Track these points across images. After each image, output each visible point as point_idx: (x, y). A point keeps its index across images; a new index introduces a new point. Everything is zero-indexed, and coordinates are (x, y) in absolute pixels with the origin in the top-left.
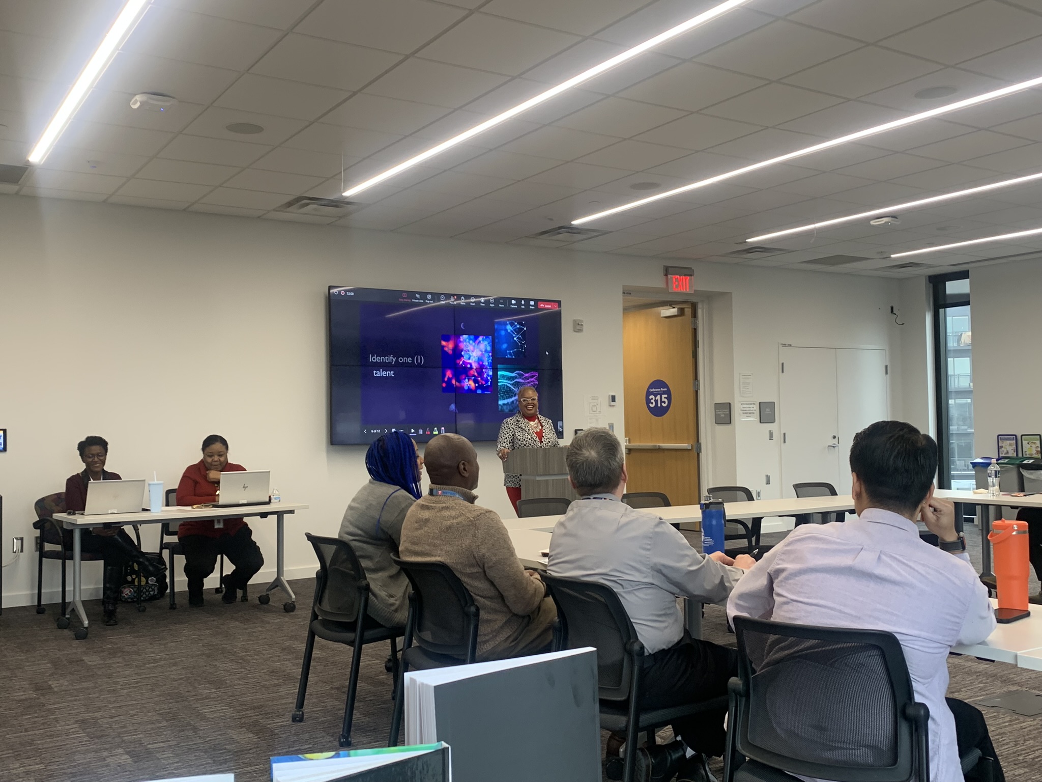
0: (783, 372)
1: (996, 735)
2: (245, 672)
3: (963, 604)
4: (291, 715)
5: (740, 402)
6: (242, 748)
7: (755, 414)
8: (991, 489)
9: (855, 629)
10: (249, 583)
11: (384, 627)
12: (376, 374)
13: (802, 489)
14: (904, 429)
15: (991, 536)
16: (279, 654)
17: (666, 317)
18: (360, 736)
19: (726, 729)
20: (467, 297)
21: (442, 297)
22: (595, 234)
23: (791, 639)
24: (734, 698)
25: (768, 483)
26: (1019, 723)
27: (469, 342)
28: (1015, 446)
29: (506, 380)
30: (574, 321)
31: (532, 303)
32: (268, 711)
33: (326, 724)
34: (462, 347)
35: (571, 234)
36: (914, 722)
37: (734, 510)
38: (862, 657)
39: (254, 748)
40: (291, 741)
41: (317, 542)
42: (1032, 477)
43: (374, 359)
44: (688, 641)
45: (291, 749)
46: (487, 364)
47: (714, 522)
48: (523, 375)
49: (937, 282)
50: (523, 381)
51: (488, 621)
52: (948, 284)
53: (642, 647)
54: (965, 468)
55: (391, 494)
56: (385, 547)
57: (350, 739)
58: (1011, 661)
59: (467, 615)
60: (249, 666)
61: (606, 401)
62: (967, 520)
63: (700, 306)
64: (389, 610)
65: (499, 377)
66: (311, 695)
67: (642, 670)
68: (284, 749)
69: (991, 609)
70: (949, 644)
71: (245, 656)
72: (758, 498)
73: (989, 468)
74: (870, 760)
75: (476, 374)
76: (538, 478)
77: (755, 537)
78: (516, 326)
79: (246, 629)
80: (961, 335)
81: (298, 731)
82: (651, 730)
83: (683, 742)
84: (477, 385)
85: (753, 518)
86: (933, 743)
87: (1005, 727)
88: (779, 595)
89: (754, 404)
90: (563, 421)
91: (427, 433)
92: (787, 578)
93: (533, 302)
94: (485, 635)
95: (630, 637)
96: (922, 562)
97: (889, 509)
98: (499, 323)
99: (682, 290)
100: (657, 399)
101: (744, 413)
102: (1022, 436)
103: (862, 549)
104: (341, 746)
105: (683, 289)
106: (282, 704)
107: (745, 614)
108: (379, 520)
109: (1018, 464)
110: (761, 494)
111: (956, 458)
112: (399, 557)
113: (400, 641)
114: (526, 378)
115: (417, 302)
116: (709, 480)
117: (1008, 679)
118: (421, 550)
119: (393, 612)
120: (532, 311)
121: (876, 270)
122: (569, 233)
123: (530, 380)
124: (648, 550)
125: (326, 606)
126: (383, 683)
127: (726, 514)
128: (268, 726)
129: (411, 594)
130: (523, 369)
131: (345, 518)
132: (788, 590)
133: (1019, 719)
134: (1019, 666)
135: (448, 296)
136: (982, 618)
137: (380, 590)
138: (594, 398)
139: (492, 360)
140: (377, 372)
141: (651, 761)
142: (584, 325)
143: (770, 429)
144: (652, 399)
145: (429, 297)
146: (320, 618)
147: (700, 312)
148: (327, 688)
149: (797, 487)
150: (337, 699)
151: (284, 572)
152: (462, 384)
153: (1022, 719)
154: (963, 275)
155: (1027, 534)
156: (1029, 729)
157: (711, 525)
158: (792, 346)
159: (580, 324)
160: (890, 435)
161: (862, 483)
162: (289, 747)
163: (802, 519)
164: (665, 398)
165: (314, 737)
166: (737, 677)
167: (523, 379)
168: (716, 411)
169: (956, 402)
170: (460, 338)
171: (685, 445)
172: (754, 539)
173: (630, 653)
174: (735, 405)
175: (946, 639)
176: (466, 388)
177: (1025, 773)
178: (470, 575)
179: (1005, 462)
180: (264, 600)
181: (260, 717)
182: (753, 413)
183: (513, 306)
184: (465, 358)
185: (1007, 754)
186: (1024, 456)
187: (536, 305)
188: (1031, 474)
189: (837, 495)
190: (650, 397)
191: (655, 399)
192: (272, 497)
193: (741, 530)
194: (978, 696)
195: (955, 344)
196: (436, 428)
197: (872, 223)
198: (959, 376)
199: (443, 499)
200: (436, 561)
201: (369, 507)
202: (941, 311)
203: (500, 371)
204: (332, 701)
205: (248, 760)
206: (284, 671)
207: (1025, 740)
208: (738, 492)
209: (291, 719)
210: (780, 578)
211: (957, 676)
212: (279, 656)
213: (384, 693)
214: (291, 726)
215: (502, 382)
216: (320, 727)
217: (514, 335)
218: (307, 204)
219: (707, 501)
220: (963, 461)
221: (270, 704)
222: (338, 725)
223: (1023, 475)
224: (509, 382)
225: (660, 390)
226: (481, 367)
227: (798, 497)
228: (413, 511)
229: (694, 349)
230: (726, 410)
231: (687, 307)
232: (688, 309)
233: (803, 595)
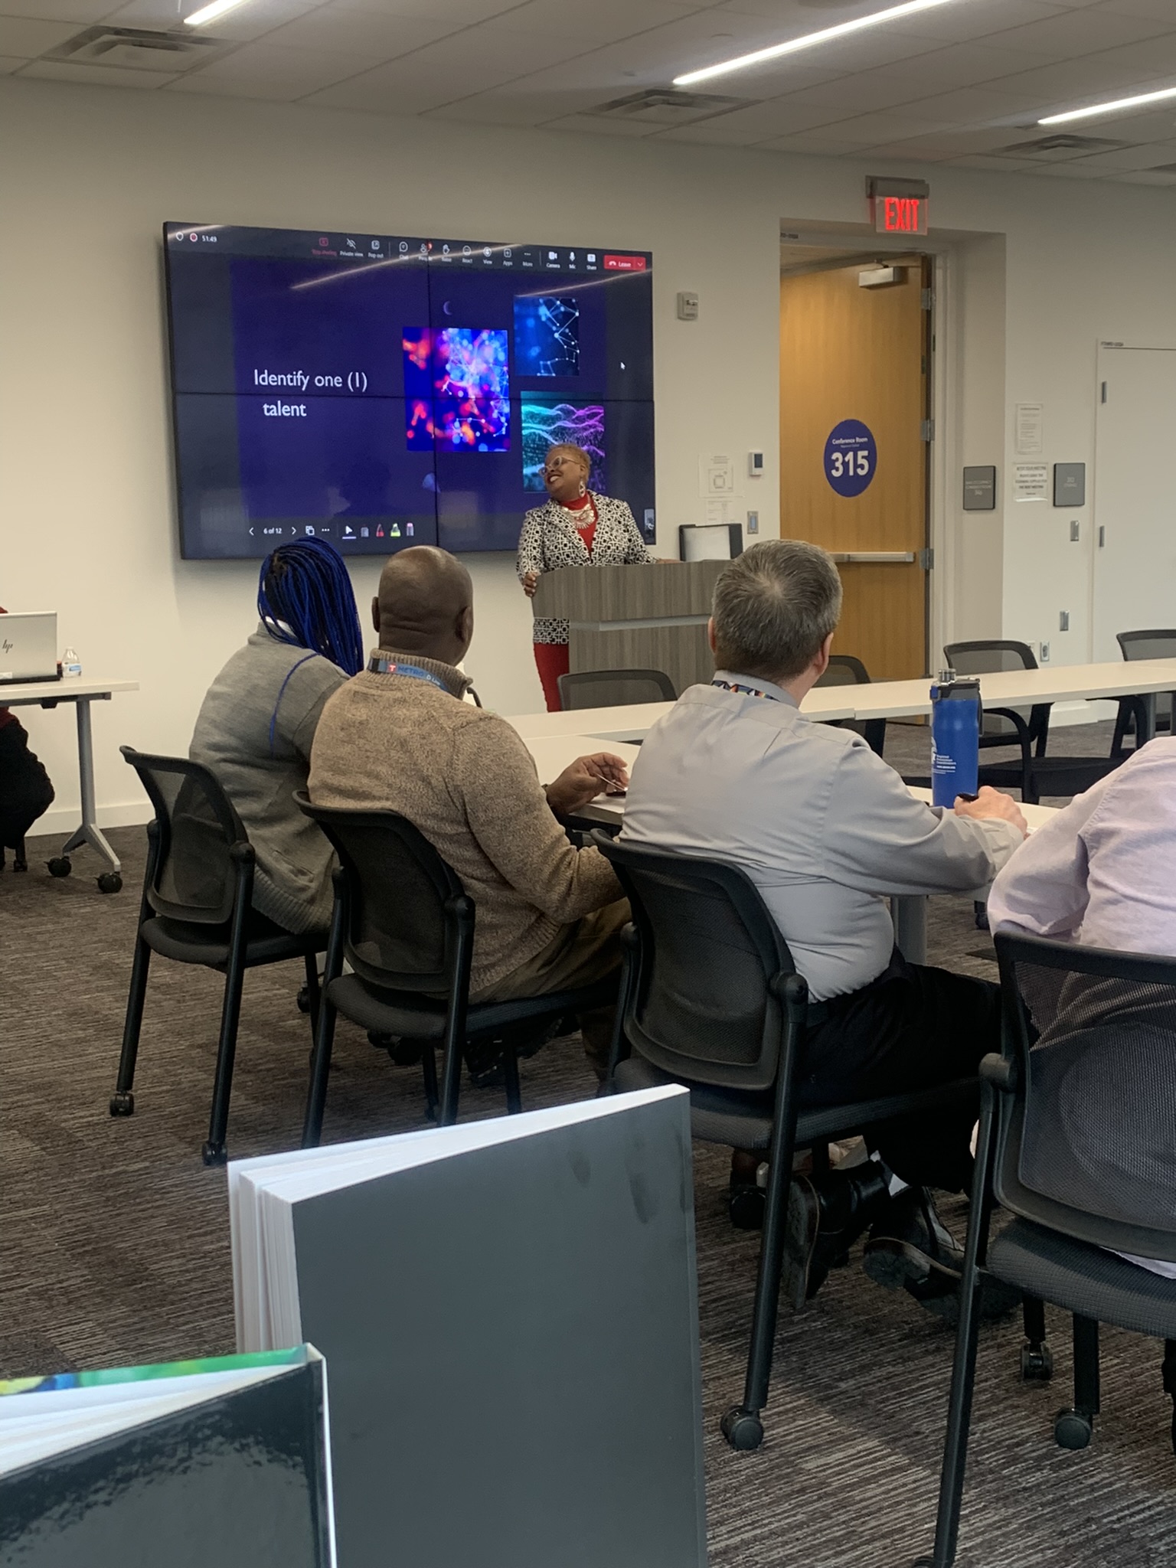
0: (1103, 400)
2: (19, 1015)
4: (108, 1103)
5: (1015, 463)
6: (9, 1170)
7: (1044, 489)
10: (27, 834)
11: (288, 933)
12: (269, 410)
13: (1135, 644)
16: (88, 978)
17: (871, 287)
18: (244, 1144)
19: (973, 1154)
20: (456, 245)
21: (403, 246)
22: (727, 106)
24: (991, 1094)
25: (1064, 627)
27: (461, 344)
29: (539, 423)
30: (679, 294)
31: (591, 258)
32: (65, 1094)
33: (179, 1118)
34: (447, 354)
35: (674, 107)
39: (34, 1170)
40: (108, 1156)
41: (147, 767)
43: (263, 380)
44: (897, 973)
45: (107, 1171)
46: (498, 389)
47: (958, 726)
48: (574, 413)
50: (574, 426)
51: (493, 927)
53: (803, 987)
55: (298, 664)
56: (286, 774)
57: (224, 1151)
59: (450, 916)
60: (27, 1002)
61: (743, 464)
63: (939, 262)
64: (295, 900)
65: (523, 418)
66: (150, 1060)
67: (800, 1028)
68: (92, 1171)
71: (21, 982)
72: (1043, 661)
75: (476, 411)
76: (603, 628)
77: (1036, 740)
78: (558, 308)
79: (24, 927)
81: (123, 1134)
83: (884, 1165)
84: (478, 434)
85: (1034, 705)
88: (1099, 884)
89: (1044, 468)
90: (654, 509)
91: (377, 535)
92: (1119, 851)
93: (594, 256)
94: (488, 954)
95: (779, 964)
98: (524, 303)
99: (903, 229)
100: (846, 459)
101: (1021, 487)
104: (208, 1164)
105: (905, 227)
106: (91, 1080)
108: (274, 717)
110: (1051, 652)
112: (308, 800)
113: (321, 957)
114: (580, 420)
115: (350, 257)
116: (947, 630)
118: (351, 786)
119: (305, 904)
120: (592, 276)
122: (669, 104)
123: (586, 423)
124: (823, 809)
125: (171, 892)
126: (295, 1034)
127: (983, 702)
128: (63, 1125)
129: (337, 872)
130: (574, 400)
131: (201, 717)
132: (1119, 877)
135: (415, 244)
137: (277, 860)
138: (719, 460)
139: (509, 381)
140: (272, 406)
141: (819, 1201)
142: (699, 304)
143: (1074, 520)
144: (837, 459)
145: (375, 245)
146: (157, 915)
147: (939, 275)
148: (182, 1045)
149: (1124, 639)
150: (203, 1067)
151: (96, 812)
152: (448, 432)
157: (951, 732)
158: (1123, 346)
159: (691, 301)
162: (104, 1168)
164: (863, 457)
165: (155, 1145)
166: (999, 1052)
167: (573, 421)
168: (967, 483)
170: (441, 334)
171: (900, 555)
172: (1034, 745)
173: (778, 997)
174: (1006, 471)
176: (456, 440)
178: (450, 838)
180: (60, 868)
181: (46, 1106)
182: (1041, 487)
183: (551, 266)
184: (453, 378)
187: (599, 262)
190: (834, 457)
191: (844, 461)
192: (64, 665)
193: (1008, 726)
196: (395, 525)
199: (396, 680)
200: (382, 809)
201: (252, 692)
203: (526, 404)
204: (191, 1073)
205: (21, 1194)
206: (96, 1013)
208: (1004, 652)
209: (108, 1111)
210: (1103, 851)
212: (87, 982)
213: (296, 1054)
214: (108, 1124)
215: (529, 428)
216: (166, 1126)
217: (554, 328)
218: (111, 45)
219: (945, 681)
221: (68, 1080)
222: (203, 1121)
224: (545, 428)
225: (853, 440)
226: (487, 396)
227: (1126, 659)
228: (334, 706)
229: (925, 355)
230: (986, 482)
231: (914, 264)
232: (915, 269)
233: (1150, 887)
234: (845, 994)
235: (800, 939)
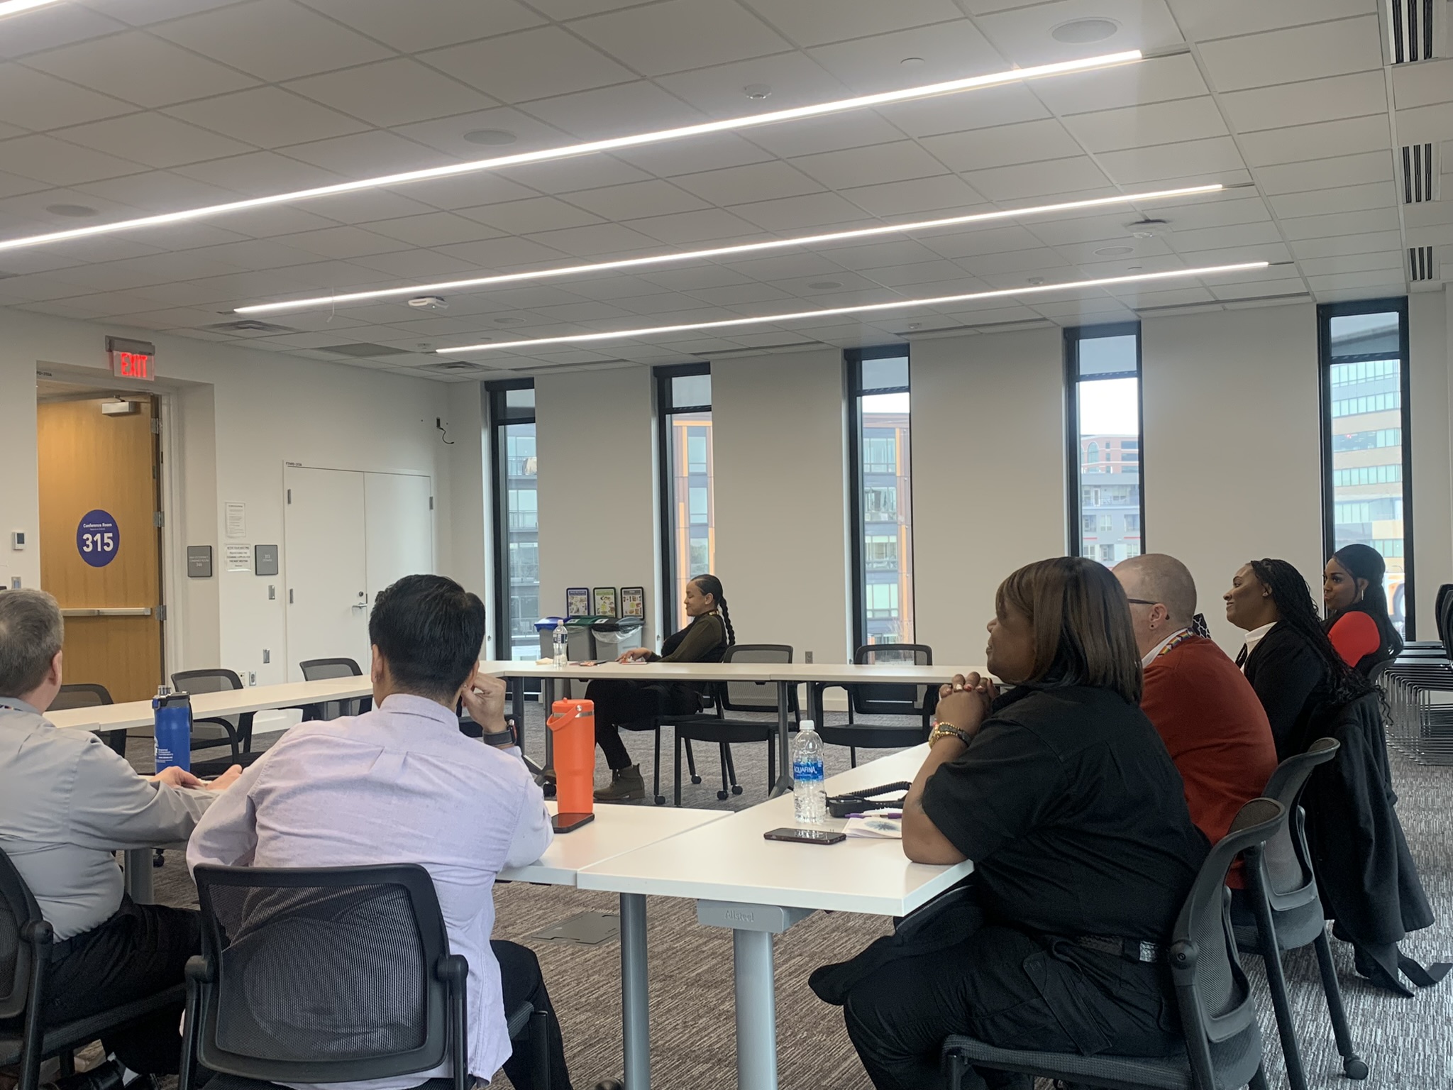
0: (289, 502)
1: (555, 976)
3: (512, 814)
5: (226, 544)
7: (248, 563)
8: (557, 657)
9: (373, 865)
13: (313, 669)
14: (443, 586)
15: (551, 722)
19: (182, 1034)
23: (281, 890)
24: (195, 990)
25: (267, 661)
26: (582, 955)
28: (586, 602)
36: (448, 982)
37: (204, 705)
38: (379, 903)
42: (606, 640)
49: (496, 390)
52: (509, 393)
53: (49, 930)
54: (531, 631)
58: (568, 882)
61: (7, 541)
62: (528, 698)
63: (164, 401)
69: (547, 816)
70: (495, 869)
72: (252, 683)
73: (555, 630)
74: (390, 1044)
77: (243, 741)
80: (527, 460)
82: (67, 1053)
83: (119, 1062)
85: (241, 714)
86: (473, 1007)
87: (567, 962)
88: (263, 827)
89: (247, 548)
92: (275, 802)
95: (28, 915)
96: (461, 764)
97: (420, 694)
99: (135, 375)
100: (95, 539)
101: (232, 561)
102: (595, 589)
103: (382, 752)
105: (137, 374)
107: (214, 861)
109: (589, 625)
110: (257, 678)
111: (520, 618)
116: (177, 662)
117: (572, 899)
121: (418, 368)
124: (69, 791)
127: (193, 712)
132: (277, 820)
133: (582, 950)
134: (579, 887)
136: (536, 830)
143: (271, 584)
144: (88, 539)
147: (164, 410)
149: (306, 666)
153: (586, 948)
154: (526, 383)
155: (593, 716)
156: (593, 960)
158: (303, 466)
160: (426, 593)
161: (386, 659)
163: (313, 711)
164: (108, 538)
166: (200, 954)
168: (190, 558)
169: (521, 546)
171: (141, 610)
172: (241, 745)
173: (28, 941)
174: (219, 550)
175: (490, 863)
177: (587, 1018)
179: (575, 622)
182: (246, 561)
185: (567, 998)
186: (597, 614)
188: (605, 636)
189: (362, 674)
190: (85, 537)
191: (93, 540)
193: (222, 731)
194: (536, 927)
195: (520, 473)
197: (411, 303)
198: (524, 513)
202: (501, 428)
207: (589, 976)
208: (219, 677)
210: (266, 803)
211: (512, 903)
220: (528, 623)
223: (594, 638)
225: (100, 525)
227: (307, 680)
229: (155, 465)
230: (205, 557)
231: (146, 401)
232: (146, 404)
233: (298, 824)
234: (84, 933)
235: (45, 894)
